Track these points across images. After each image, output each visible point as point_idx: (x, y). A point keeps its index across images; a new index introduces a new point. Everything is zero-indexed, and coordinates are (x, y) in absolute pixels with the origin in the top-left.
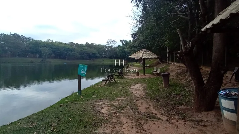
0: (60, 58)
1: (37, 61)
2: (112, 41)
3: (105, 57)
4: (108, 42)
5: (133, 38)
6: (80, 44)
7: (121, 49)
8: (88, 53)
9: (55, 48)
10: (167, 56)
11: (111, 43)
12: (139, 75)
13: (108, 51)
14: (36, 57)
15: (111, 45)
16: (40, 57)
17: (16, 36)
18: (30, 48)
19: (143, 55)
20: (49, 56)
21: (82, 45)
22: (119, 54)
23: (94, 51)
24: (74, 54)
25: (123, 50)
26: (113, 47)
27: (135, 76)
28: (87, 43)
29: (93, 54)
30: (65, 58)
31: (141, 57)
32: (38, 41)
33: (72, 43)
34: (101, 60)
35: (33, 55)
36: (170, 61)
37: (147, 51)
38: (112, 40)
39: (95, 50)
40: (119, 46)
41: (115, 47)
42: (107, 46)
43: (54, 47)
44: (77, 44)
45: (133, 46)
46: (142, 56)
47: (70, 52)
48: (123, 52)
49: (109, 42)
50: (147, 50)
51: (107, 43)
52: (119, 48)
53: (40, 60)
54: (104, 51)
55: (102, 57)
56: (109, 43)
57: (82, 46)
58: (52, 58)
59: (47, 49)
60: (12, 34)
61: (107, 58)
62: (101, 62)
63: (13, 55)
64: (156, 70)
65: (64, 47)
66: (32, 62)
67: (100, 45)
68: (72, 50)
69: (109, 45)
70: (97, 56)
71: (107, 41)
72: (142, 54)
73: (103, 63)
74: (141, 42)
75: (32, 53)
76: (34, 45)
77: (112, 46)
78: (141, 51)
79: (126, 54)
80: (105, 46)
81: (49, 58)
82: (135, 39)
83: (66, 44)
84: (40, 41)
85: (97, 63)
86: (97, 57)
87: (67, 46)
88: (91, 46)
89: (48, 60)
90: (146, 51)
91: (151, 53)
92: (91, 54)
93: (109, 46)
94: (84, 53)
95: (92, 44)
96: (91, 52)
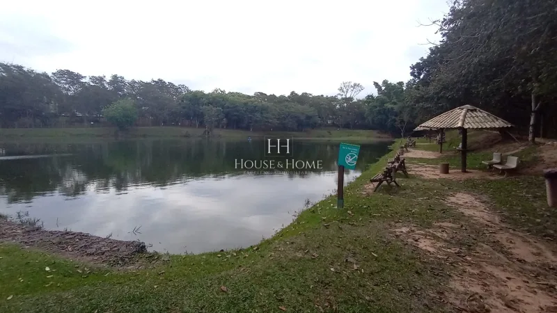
0: (238, 128)
1: (196, 132)
2: (352, 87)
3: (334, 125)
4: (341, 89)
5: (415, 76)
6: (278, 95)
7: (375, 104)
8: (296, 117)
9: (228, 107)
10: (532, 122)
11: (350, 90)
12: (450, 171)
13: (342, 109)
14: (195, 126)
15: (348, 96)
16: (202, 125)
17: (160, 84)
18: (184, 108)
19: (464, 121)
20: (216, 123)
21: (282, 97)
22: (370, 118)
23: (310, 111)
24: (266, 118)
25: (380, 106)
26: (355, 100)
27: (438, 172)
28: (293, 93)
29: (309, 117)
30: (247, 128)
31: (459, 125)
32: (197, 92)
33: (261, 94)
34: (325, 132)
35: (187, 122)
36: (538, 137)
37: (475, 110)
38: (352, 84)
39: (313, 109)
40: (370, 98)
41: (359, 101)
42: (339, 97)
43: (227, 104)
44: (273, 96)
45: (423, 97)
46: (463, 124)
47: (258, 115)
48: (379, 113)
49: (343, 87)
50: (475, 108)
51: (339, 92)
52: (370, 102)
53: (200, 131)
54: (333, 112)
55: (327, 126)
56: (345, 90)
57: (282, 99)
58: (223, 127)
59: (215, 109)
60: (154, 81)
61: (338, 126)
62: (323, 137)
63: (156, 123)
64: (502, 160)
65: (246, 104)
66: (187, 136)
67: (322, 96)
68: (263, 110)
69: (344, 96)
70: (315, 123)
71: (339, 87)
72: (461, 118)
73: (328, 139)
74: (445, 88)
75: (187, 116)
76: (190, 101)
77: (351, 99)
78: (457, 110)
79: (387, 116)
80: (334, 99)
81: (217, 127)
82: (419, 78)
83: (249, 97)
84: (201, 92)
85: (317, 139)
86: (314, 126)
87: (252, 102)
88: (303, 99)
89: (216, 131)
90: (472, 111)
91: (488, 115)
92: (303, 118)
93: (343, 99)
94: (287, 117)
95: (305, 95)
96: (303, 114)
